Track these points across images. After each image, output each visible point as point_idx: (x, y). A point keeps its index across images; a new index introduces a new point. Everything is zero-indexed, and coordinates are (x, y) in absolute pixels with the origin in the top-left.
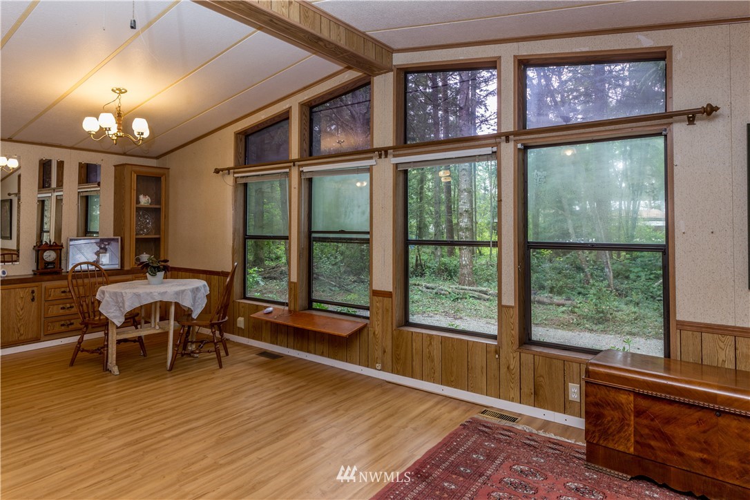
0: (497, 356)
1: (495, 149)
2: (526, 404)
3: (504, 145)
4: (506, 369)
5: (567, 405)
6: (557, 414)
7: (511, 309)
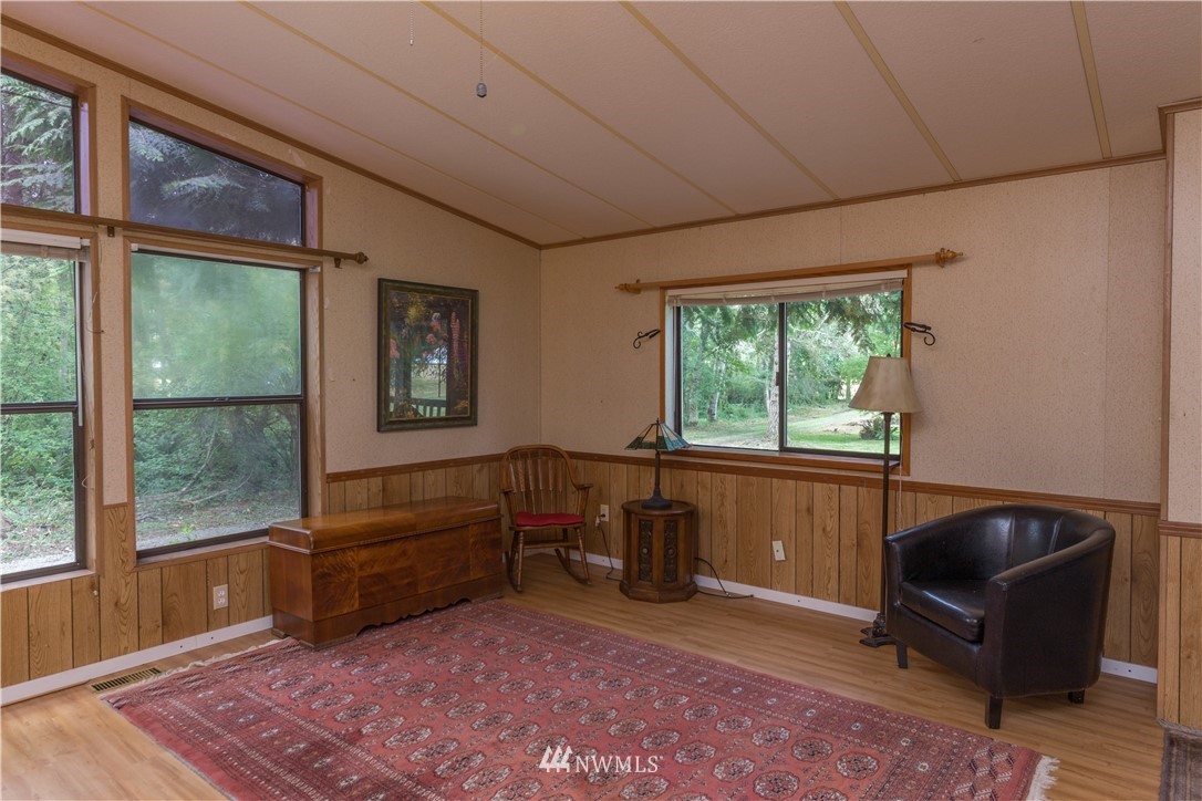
0: (96, 592)
1: (86, 242)
2: (149, 647)
3: (103, 238)
4: (113, 607)
5: (211, 619)
6: (199, 637)
7: (121, 509)
